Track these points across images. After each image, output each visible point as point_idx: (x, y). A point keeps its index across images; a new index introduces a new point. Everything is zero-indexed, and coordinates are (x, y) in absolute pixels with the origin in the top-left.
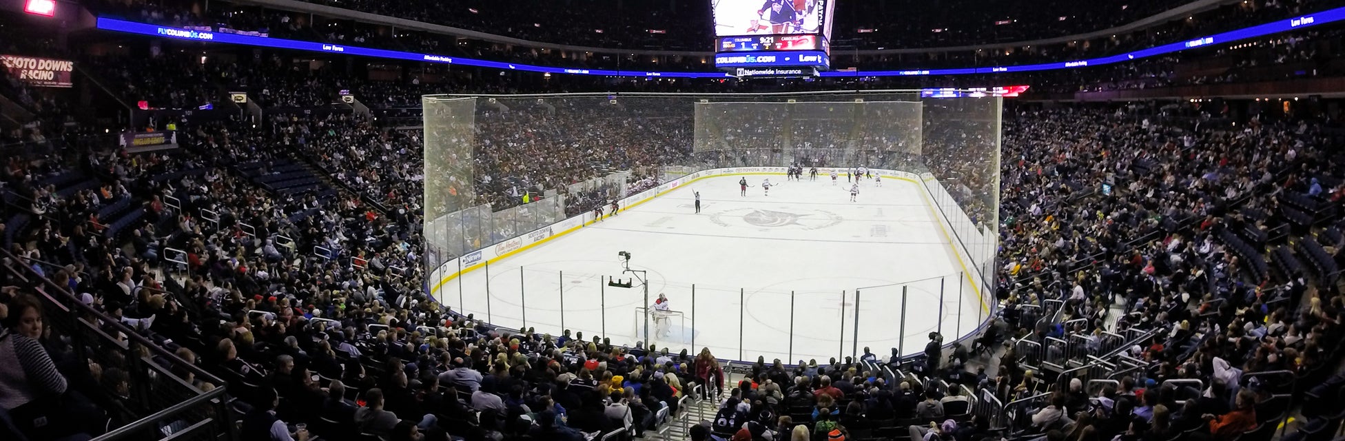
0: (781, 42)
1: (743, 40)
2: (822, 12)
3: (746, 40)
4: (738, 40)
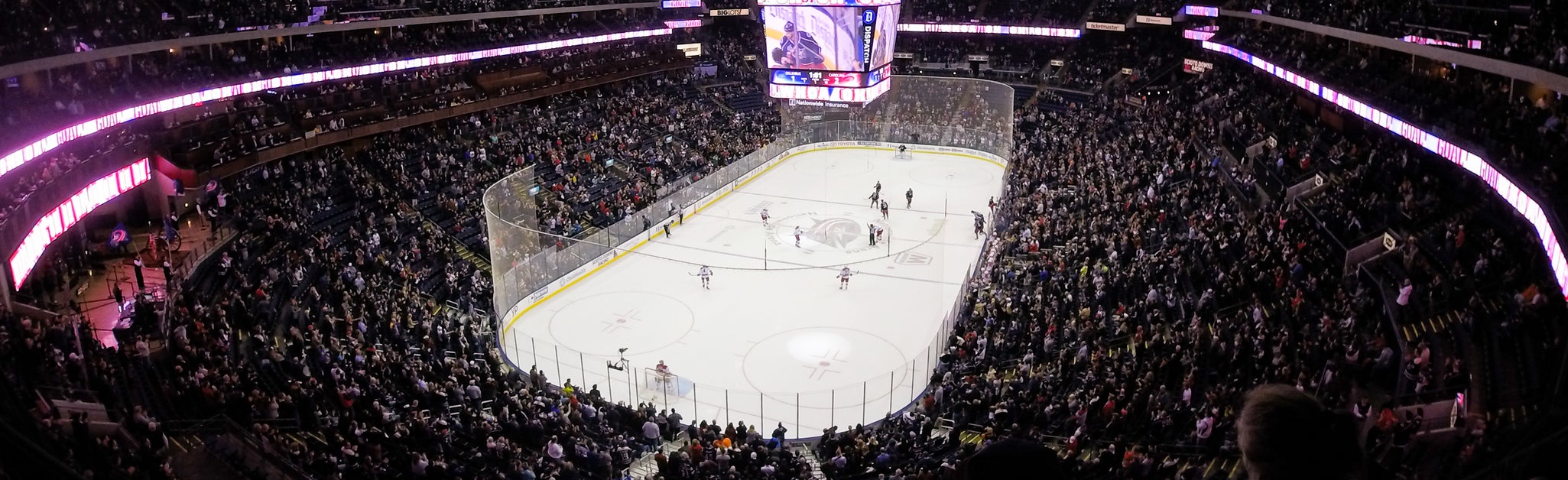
0: (829, 78)
1: (793, 73)
2: (868, 50)
3: (796, 73)
4: (788, 73)
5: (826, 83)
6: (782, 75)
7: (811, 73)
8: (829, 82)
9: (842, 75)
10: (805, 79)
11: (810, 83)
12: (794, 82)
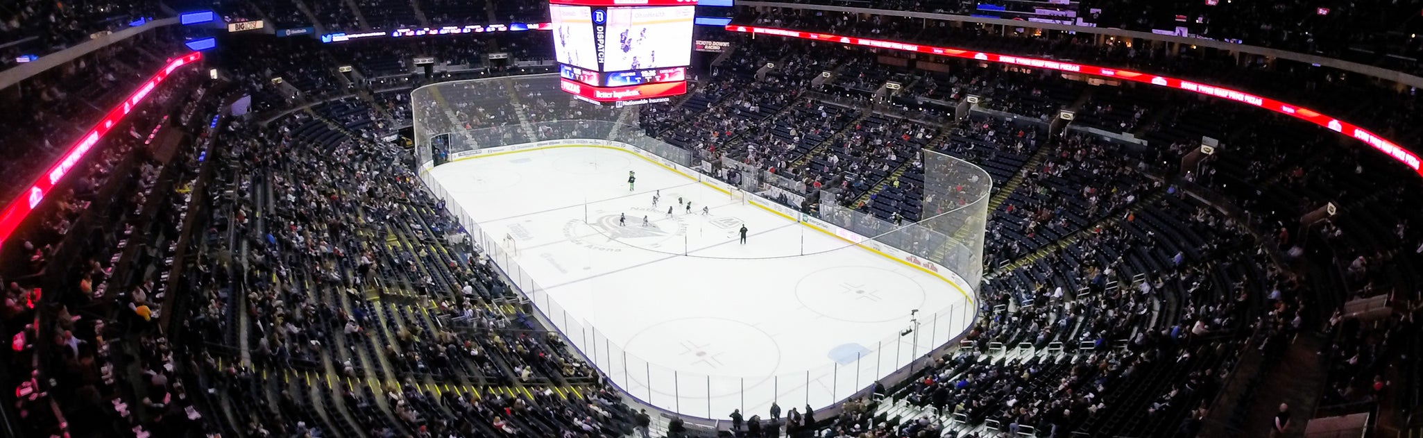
5: (658, 80)
6: (617, 78)
7: (642, 72)
8: (660, 79)
9: (671, 71)
10: (638, 79)
11: (644, 82)
12: (629, 82)
